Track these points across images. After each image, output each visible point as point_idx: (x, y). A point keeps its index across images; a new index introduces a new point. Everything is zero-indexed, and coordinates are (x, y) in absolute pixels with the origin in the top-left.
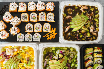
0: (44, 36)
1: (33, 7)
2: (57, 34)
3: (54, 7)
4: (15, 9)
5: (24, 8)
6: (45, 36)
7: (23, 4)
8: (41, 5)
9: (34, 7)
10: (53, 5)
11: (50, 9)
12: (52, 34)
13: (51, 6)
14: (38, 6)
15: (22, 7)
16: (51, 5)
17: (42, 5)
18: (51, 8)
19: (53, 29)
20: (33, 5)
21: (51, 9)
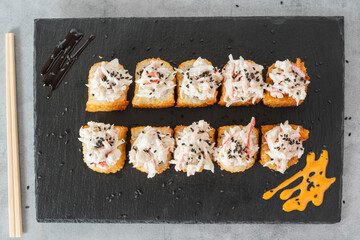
0: (267, 196)
1: (206, 86)
2: (333, 180)
3: (308, 82)
4: (118, 97)
5: (165, 88)
6: (275, 190)
8: (244, 79)
10: (303, 75)
12: (311, 185)
14: (229, 86)
17: (250, 77)
19: (317, 158)
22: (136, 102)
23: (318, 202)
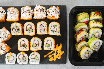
0: (45, 56)
1: (28, 14)
2: (63, 52)
3: (60, 13)
4: (1, 18)
5: (15, 16)
6: (47, 55)
7: (14, 10)
8: (39, 11)
9: (30, 13)
10: (58, 10)
11: (53, 16)
12: (57, 53)
13: (55, 13)
14: (35, 13)
15: (12, 15)
16: (55, 11)
17: (41, 11)
18: (56, 15)
19: (59, 46)
20: (28, 10)
21: (55, 17)
22: (7, 20)
23: (59, 58)
